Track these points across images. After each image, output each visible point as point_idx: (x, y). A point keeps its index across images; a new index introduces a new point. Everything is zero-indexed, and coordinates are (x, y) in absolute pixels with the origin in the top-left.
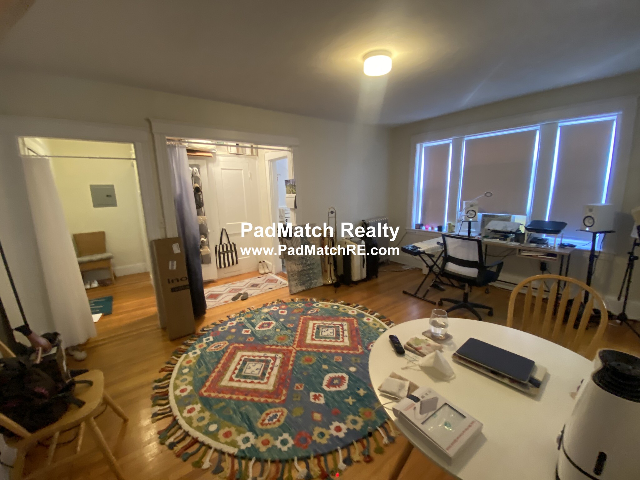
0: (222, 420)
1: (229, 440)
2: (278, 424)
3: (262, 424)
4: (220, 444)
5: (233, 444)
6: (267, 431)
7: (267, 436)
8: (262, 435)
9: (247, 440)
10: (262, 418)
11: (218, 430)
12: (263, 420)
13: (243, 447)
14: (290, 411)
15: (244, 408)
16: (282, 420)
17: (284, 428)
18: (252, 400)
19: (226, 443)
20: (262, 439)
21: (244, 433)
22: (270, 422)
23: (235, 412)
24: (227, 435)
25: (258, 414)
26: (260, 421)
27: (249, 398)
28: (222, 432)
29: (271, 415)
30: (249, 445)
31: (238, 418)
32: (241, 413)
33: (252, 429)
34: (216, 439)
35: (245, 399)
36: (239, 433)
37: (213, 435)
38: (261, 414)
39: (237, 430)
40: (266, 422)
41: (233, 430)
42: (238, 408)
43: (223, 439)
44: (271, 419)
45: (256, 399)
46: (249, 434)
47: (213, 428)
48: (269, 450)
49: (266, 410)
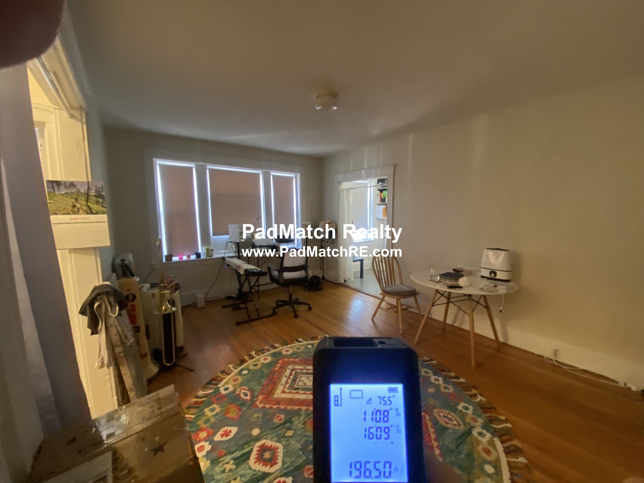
0: (476, 463)
1: (491, 449)
2: (452, 414)
3: (460, 425)
4: (500, 455)
5: (491, 443)
6: (463, 420)
7: (468, 420)
8: (469, 423)
9: (480, 434)
10: (453, 427)
11: (489, 463)
12: (455, 425)
13: (488, 435)
14: (435, 407)
15: (451, 446)
16: (447, 411)
17: (455, 410)
18: (436, 440)
19: (495, 448)
20: (473, 424)
21: (476, 438)
22: (453, 419)
23: (459, 453)
24: (488, 452)
25: (450, 431)
26: (457, 428)
27: (435, 444)
28: (489, 458)
29: (446, 420)
30: (484, 431)
31: (465, 449)
32: (458, 447)
33: (469, 433)
34: (498, 460)
35: (437, 447)
36: (478, 442)
37: (497, 465)
38: (448, 428)
39: (478, 445)
40: (455, 422)
41: (480, 448)
42: (452, 451)
43: (494, 453)
44: (450, 419)
45: (433, 436)
46: (475, 433)
47: (489, 469)
48: (479, 416)
49: (442, 425)
